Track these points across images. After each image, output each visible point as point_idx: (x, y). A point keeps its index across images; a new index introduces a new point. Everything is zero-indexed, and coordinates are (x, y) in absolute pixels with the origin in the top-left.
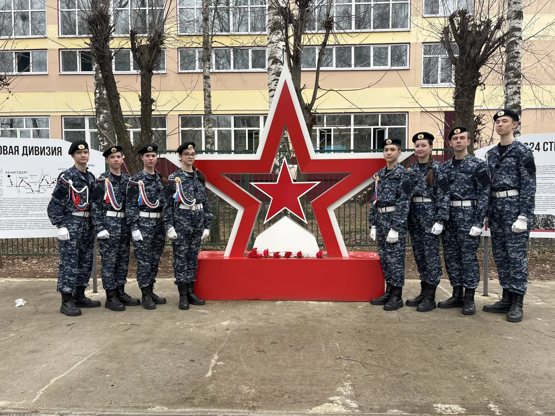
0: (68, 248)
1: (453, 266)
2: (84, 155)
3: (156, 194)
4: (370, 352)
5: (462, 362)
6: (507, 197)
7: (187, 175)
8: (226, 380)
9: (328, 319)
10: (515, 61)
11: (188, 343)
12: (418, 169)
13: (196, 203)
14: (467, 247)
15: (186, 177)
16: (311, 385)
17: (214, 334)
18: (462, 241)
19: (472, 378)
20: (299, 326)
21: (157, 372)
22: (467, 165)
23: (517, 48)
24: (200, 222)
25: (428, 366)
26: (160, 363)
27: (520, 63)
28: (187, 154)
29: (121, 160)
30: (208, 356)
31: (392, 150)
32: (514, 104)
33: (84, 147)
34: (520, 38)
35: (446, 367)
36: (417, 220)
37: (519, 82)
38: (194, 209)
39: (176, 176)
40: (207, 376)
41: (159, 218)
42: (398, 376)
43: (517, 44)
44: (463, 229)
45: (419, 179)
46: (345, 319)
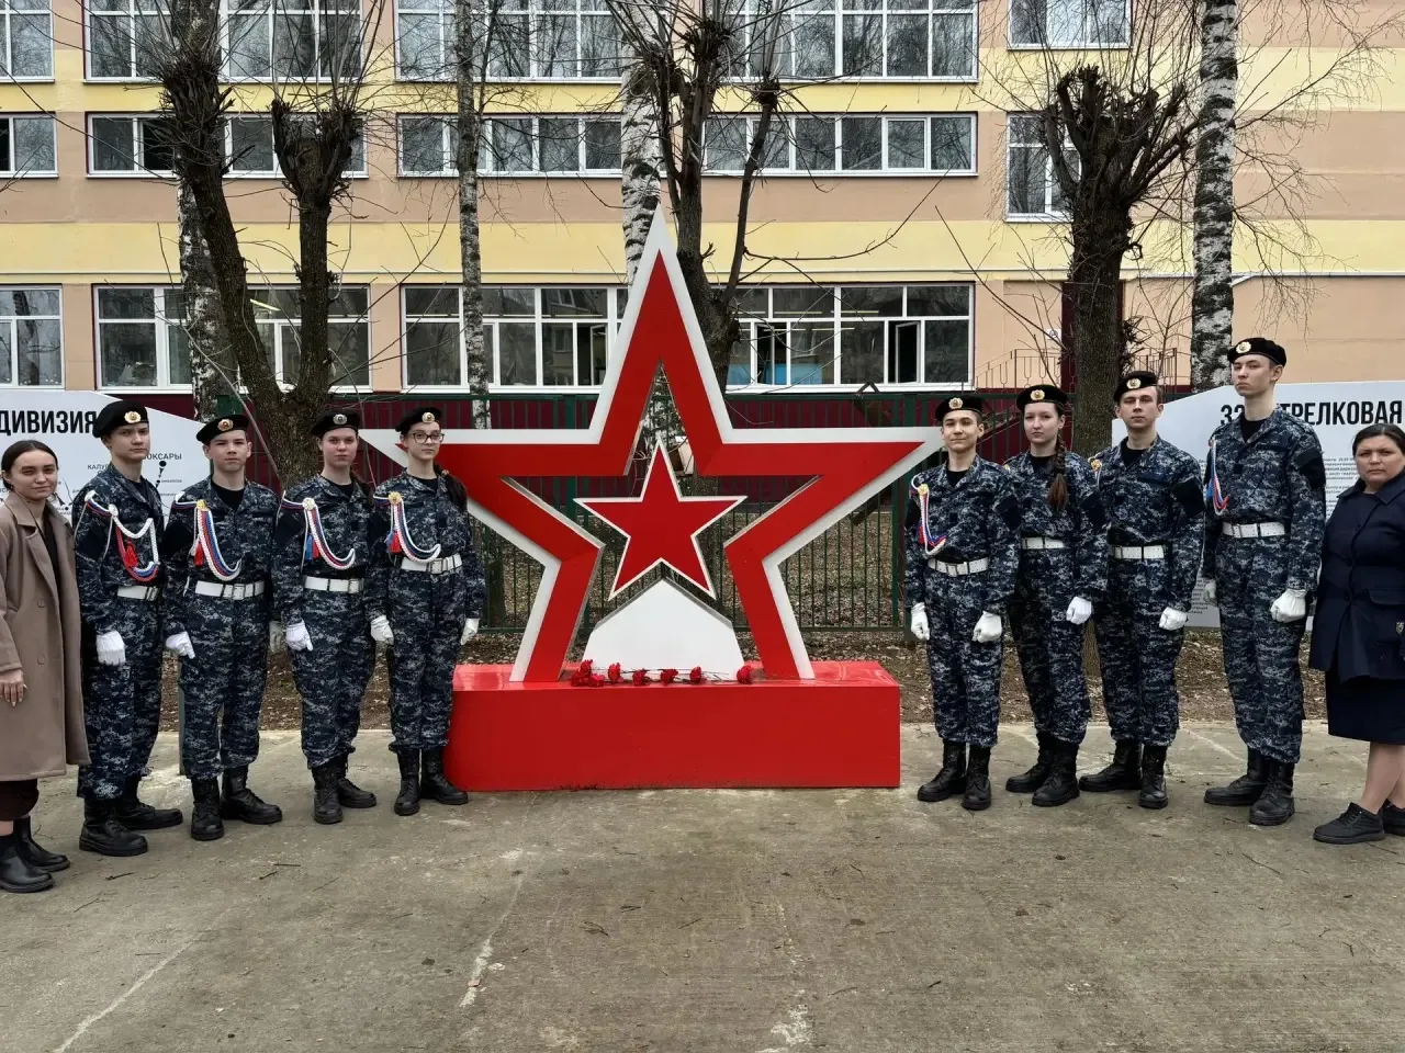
0: (110, 682)
1: (1121, 694)
2: (139, 438)
3: (346, 534)
4: (855, 926)
5: (1066, 946)
6: (1260, 538)
7: (418, 486)
8: (510, 1012)
9: (764, 838)
10: (1219, 180)
11: (417, 915)
12: (1030, 470)
13: (442, 555)
14: (1155, 653)
15: (417, 492)
16: (713, 1020)
17: (481, 886)
18: (1145, 640)
19: (1086, 989)
20: (692, 859)
21: (342, 997)
22: (1156, 463)
23: (1223, 150)
24: (452, 601)
25: (988, 960)
26: (349, 972)
27: (1230, 183)
28: (421, 434)
29: (244, 451)
30: (468, 947)
31: (965, 422)
32: (1215, 284)
33: (139, 417)
34: (1232, 124)
35: (1028, 961)
36: (1030, 590)
37: (1227, 231)
38: (436, 568)
39: (393, 489)
40: (464, 1003)
41: (354, 594)
42: (915, 991)
43: (1223, 138)
44: (1145, 612)
45: (1034, 495)
46: (803, 838)
